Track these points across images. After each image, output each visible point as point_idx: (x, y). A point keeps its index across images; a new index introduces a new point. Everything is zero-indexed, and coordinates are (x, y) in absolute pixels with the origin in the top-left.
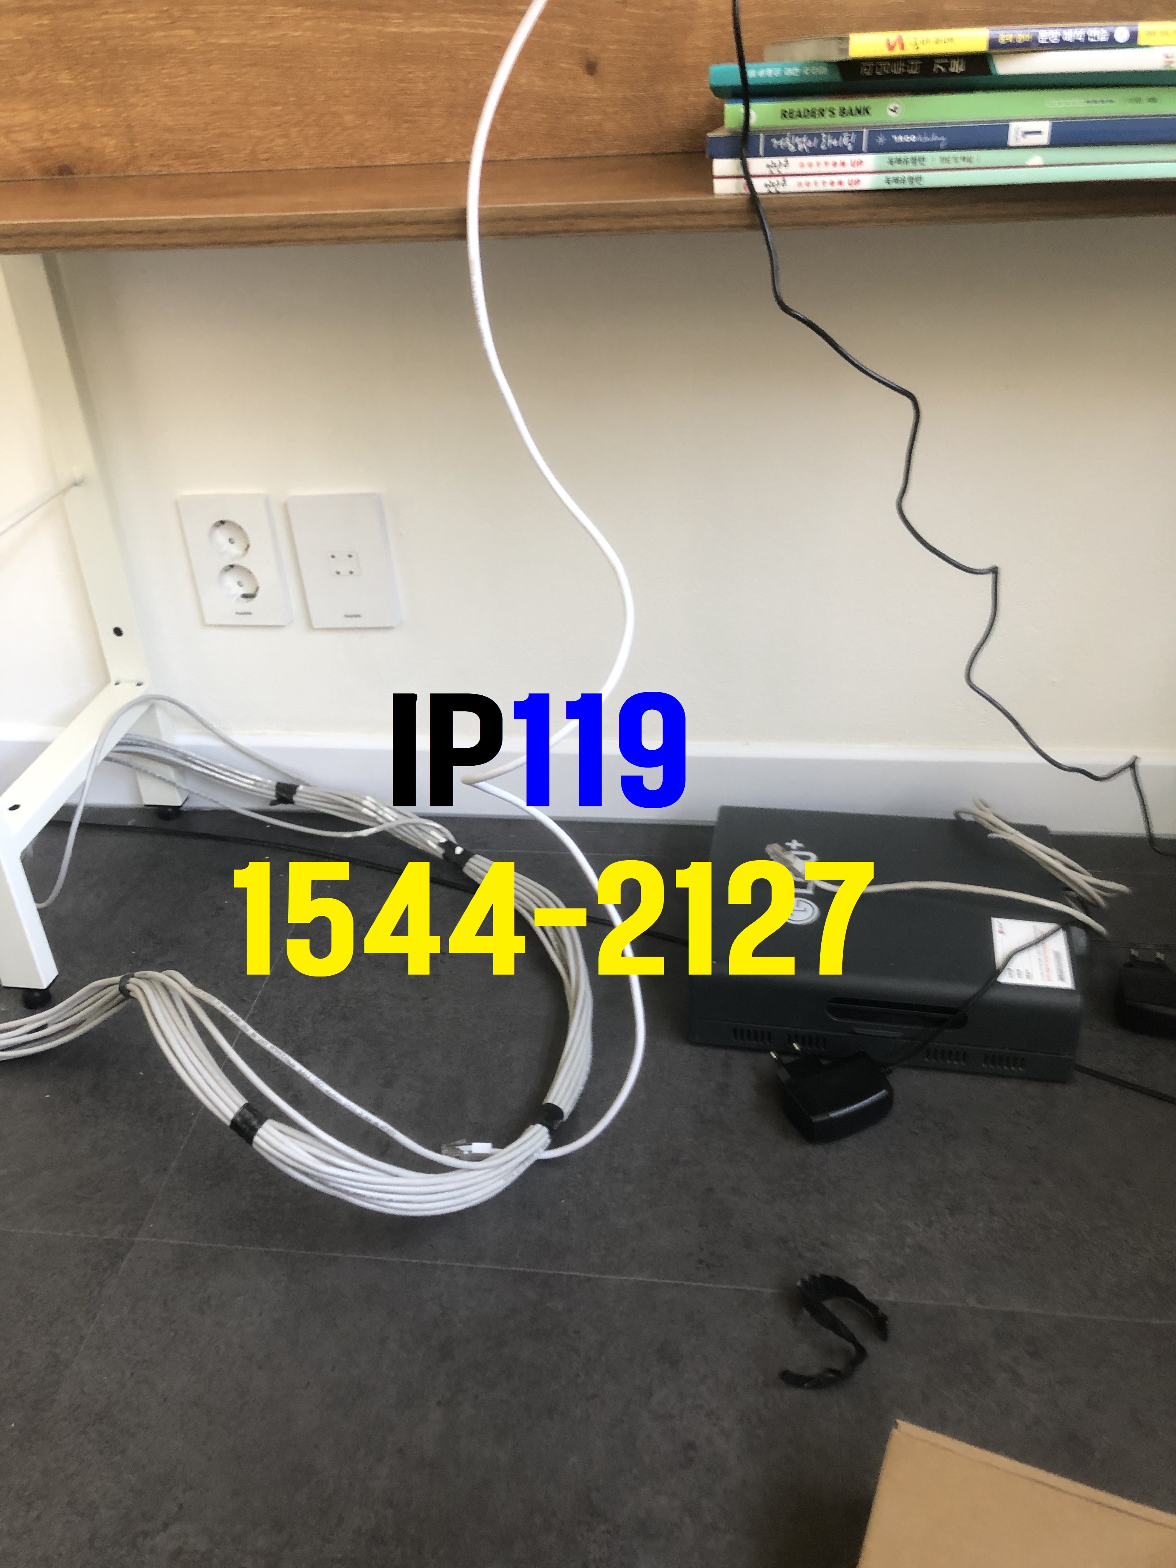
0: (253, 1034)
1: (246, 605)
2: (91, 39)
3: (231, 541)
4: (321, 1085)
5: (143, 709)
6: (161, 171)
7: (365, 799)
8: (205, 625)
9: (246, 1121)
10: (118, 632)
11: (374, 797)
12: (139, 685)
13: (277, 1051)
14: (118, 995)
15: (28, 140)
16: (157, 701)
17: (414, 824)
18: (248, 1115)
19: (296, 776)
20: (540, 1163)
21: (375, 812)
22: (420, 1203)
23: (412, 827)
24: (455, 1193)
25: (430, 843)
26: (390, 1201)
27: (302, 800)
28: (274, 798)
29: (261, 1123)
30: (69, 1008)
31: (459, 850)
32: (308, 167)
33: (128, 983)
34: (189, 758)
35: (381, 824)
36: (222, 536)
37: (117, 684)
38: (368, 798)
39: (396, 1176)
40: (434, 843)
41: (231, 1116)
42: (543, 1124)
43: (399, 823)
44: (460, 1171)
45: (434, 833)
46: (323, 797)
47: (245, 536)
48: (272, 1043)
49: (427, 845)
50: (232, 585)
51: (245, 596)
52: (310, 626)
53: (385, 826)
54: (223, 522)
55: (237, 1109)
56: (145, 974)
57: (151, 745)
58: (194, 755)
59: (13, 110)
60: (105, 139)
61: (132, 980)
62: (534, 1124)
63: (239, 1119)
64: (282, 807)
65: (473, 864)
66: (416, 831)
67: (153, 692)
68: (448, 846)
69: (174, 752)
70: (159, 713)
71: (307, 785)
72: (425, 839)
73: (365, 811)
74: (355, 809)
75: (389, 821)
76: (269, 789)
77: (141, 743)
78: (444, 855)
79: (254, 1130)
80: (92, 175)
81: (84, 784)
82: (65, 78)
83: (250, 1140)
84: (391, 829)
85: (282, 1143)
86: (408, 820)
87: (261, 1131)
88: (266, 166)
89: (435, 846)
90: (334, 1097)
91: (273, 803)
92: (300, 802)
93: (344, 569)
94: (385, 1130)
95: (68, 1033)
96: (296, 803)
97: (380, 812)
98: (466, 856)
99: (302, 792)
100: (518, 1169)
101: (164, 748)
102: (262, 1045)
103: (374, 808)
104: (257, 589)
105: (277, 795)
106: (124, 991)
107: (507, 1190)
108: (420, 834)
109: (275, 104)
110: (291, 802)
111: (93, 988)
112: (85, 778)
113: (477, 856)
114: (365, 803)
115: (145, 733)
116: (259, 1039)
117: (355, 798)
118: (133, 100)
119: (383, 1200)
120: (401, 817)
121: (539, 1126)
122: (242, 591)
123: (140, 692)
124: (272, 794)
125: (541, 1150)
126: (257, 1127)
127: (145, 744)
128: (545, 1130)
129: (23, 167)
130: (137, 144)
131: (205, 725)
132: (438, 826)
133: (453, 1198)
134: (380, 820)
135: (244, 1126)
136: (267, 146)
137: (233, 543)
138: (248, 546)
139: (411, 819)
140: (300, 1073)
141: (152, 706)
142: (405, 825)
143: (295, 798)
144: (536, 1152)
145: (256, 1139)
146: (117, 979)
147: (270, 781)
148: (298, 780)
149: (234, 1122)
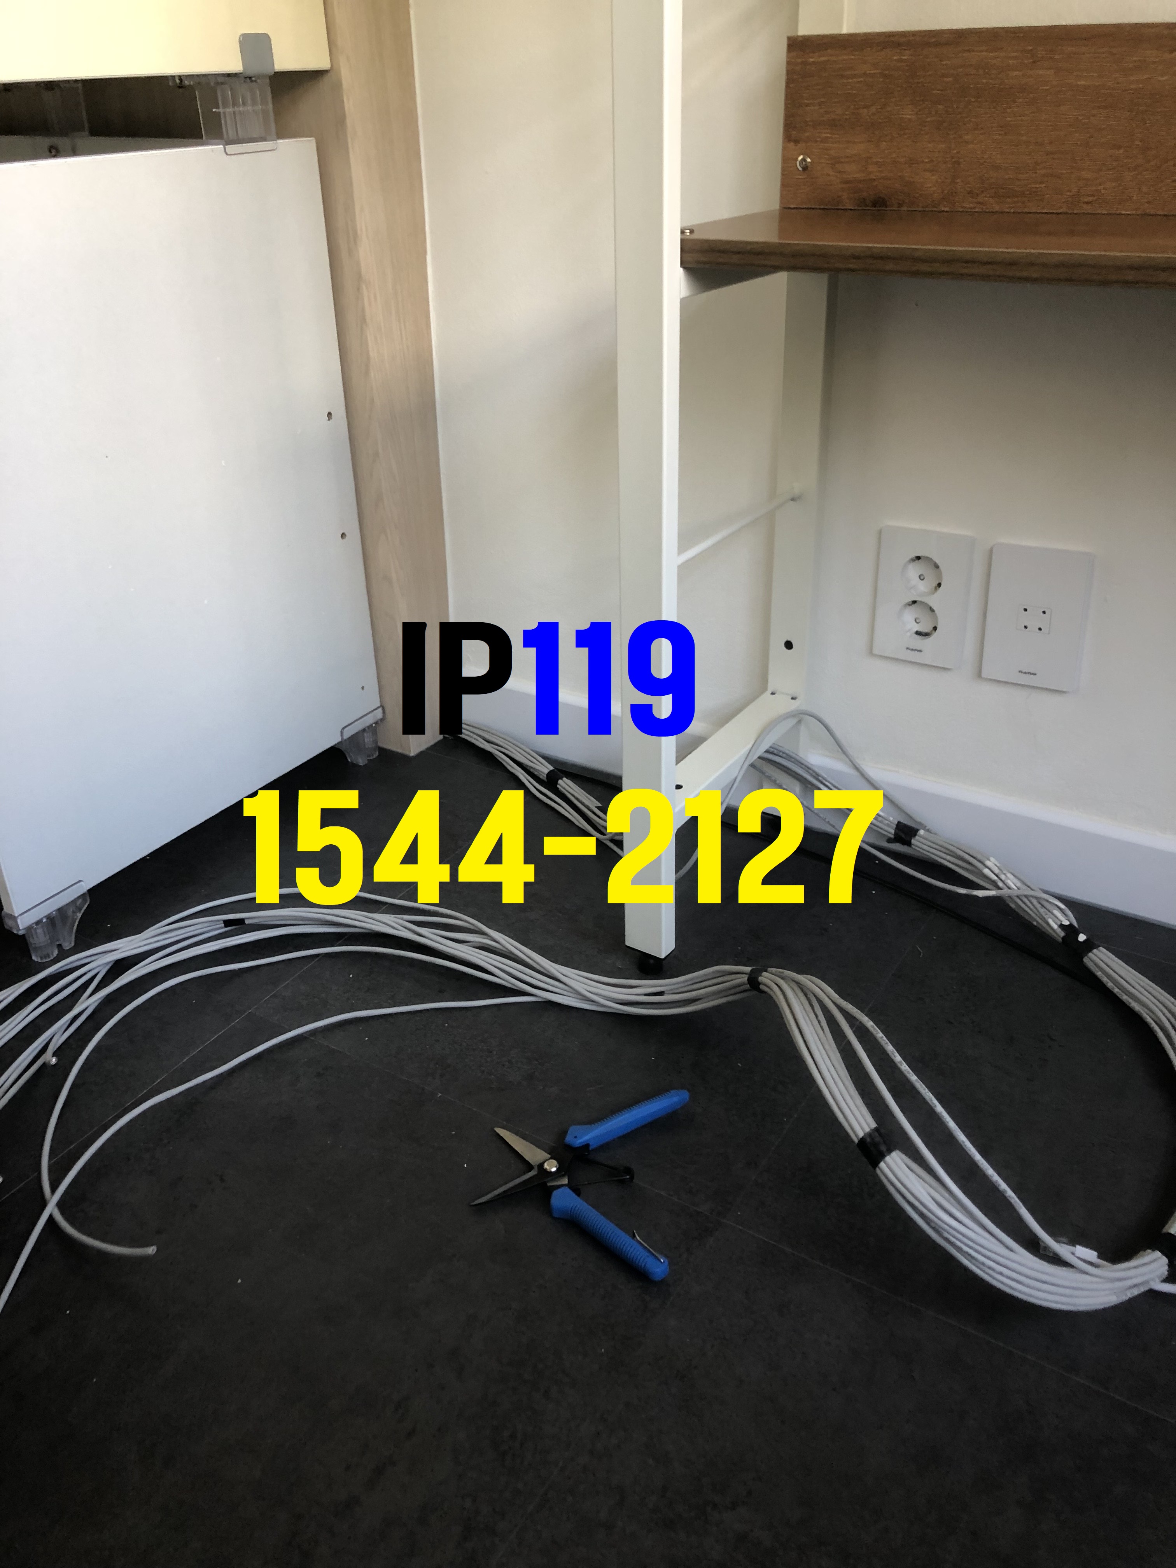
0: (900, 1062)
1: (919, 642)
2: (944, 76)
3: (921, 577)
4: (959, 1134)
5: (792, 722)
6: (974, 208)
7: (989, 860)
8: (871, 652)
9: (876, 1145)
10: (789, 645)
11: (996, 859)
12: (793, 698)
13: (922, 1087)
14: (746, 984)
15: (853, 171)
16: (804, 716)
17: (1036, 898)
18: (878, 1139)
19: (919, 820)
20: (1152, 1294)
21: (997, 876)
22: (1028, 1286)
23: (1034, 901)
24: (1067, 1291)
25: (1051, 922)
26: (1001, 1274)
27: (921, 845)
28: (892, 836)
29: (890, 1151)
30: (689, 983)
31: (1082, 938)
32: (1134, 212)
33: (761, 976)
34: (820, 778)
35: (1000, 889)
36: (913, 571)
37: (773, 694)
38: (992, 859)
39: (1012, 1250)
40: (1056, 924)
41: (861, 1134)
42: (1163, 1253)
43: (1019, 893)
44: (1073, 1270)
45: (1057, 913)
46: (947, 849)
47: (940, 575)
48: (917, 1076)
49: (1048, 924)
50: (910, 621)
51: (918, 633)
52: (979, 674)
53: (1005, 892)
54: (918, 558)
55: (867, 1130)
56: (783, 973)
57: (789, 757)
58: (825, 776)
59: (848, 142)
60: (928, 174)
61: (764, 974)
62: (1154, 1249)
63: (868, 1140)
64: (897, 847)
65: (1096, 955)
66: (1038, 906)
67: (804, 708)
68: (1070, 931)
69: (808, 768)
70: (803, 728)
71: (928, 831)
72: (1046, 917)
73: (986, 871)
74: (976, 867)
75: (1009, 888)
76: (888, 825)
77: (781, 754)
78: (1063, 938)
79: (882, 1156)
80: (905, 208)
81: (735, 779)
82: (908, 113)
83: (875, 1164)
84: (1010, 897)
85: (907, 1177)
86: (1031, 893)
87: (888, 1159)
88: (1087, 209)
89: (1055, 927)
90: (969, 1150)
91: (889, 841)
92: (916, 846)
93: (1033, 625)
94: (1012, 1201)
95: (679, 1007)
96: (912, 846)
97: (1003, 877)
98: (1089, 946)
99: (921, 836)
100: (1131, 1291)
101: (800, 763)
102: (908, 1075)
103: (997, 871)
104: (935, 628)
105: (895, 834)
106: (753, 982)
107: (1115, 1308)
108: (1042, 910)
109: (1119, 147)
110: (909, 844)
111: (718, 971)
112: (736, 775)
113: (1101, 948)
114: (988, 863)
115: (787, 747)
116: (905, 1068)
117: (979, 857)
118: (967, 137)
119: (993, 1270)
120: (1025, 887)
121: (1158, 1254)
122: (917, 628)
123: (794, 706)
124: (891, 831)
125: (1158, 1280)
126: (886, 1154)
127: (784, 755)
128: (1165, 1260)
129: (839, 197)
130: (958, 181)
131: (844, 752)
132: (1062, 906)
133: (1061, 1295)
134: (1000, 884)
135: (872, 1149)
136: (1094, 188)
137: (923, 580)
138: (939, 585)
139: (1033, 892)
140: (940, 1115)
141: (799, 722)
142: (1026, 896)
143: (913, 841)
144: (1153, 1280)
145: (882, 1165)
146: (748, 969)
147: (891, 819)
148: (920, 823)
149: (862, 1141)
